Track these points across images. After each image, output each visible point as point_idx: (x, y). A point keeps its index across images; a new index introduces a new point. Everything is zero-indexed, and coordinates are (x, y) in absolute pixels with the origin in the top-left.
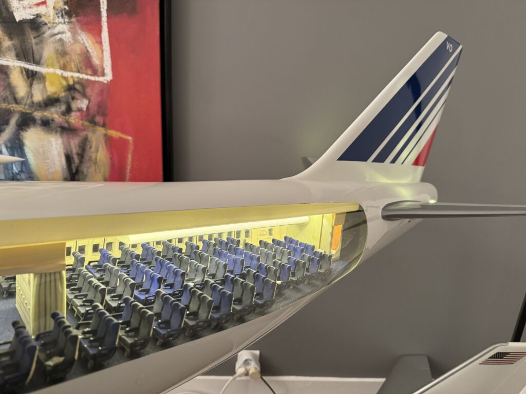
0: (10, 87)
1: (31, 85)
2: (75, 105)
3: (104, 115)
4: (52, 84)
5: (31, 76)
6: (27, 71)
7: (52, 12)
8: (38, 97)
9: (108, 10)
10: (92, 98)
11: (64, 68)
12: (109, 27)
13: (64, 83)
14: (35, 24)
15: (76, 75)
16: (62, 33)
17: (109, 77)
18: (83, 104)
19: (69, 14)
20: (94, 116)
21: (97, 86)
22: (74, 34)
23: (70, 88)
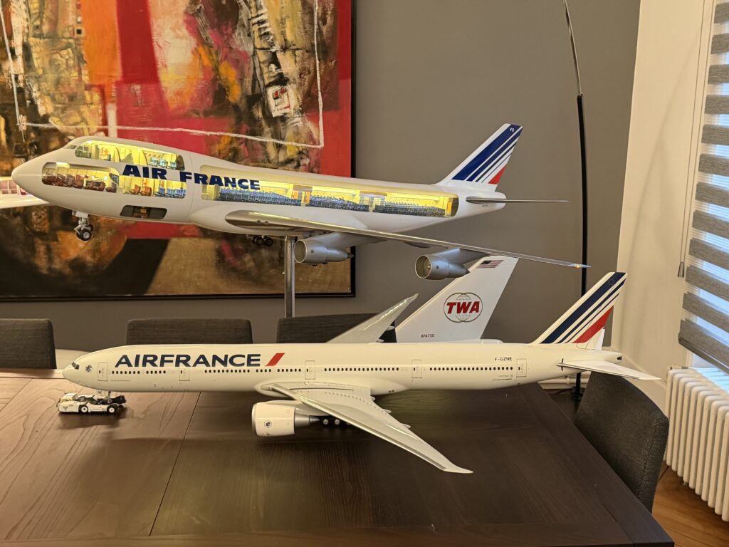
0: (267, 154)
1: (278, 152)
2: (302, 163)
3: (318, 167)
4: (290, 151)
5: (279, 147)
6: (277, 144)
7: (292, 111)
8: (282, 158)
9: (323, 109)
10: (312, 158)
11: (297, 142)
12: (323, 118)
13: (297, 150)
14: (283, 119)
15: (304, 145)
16: (297, 122)
17: (322, 145)
18: (306, 161)
19: (302, 112)
20: (313, 168)
21: (315, 150)
22: (304, 123)
23: (300, 153)
